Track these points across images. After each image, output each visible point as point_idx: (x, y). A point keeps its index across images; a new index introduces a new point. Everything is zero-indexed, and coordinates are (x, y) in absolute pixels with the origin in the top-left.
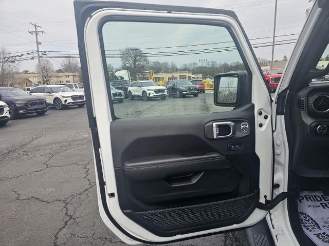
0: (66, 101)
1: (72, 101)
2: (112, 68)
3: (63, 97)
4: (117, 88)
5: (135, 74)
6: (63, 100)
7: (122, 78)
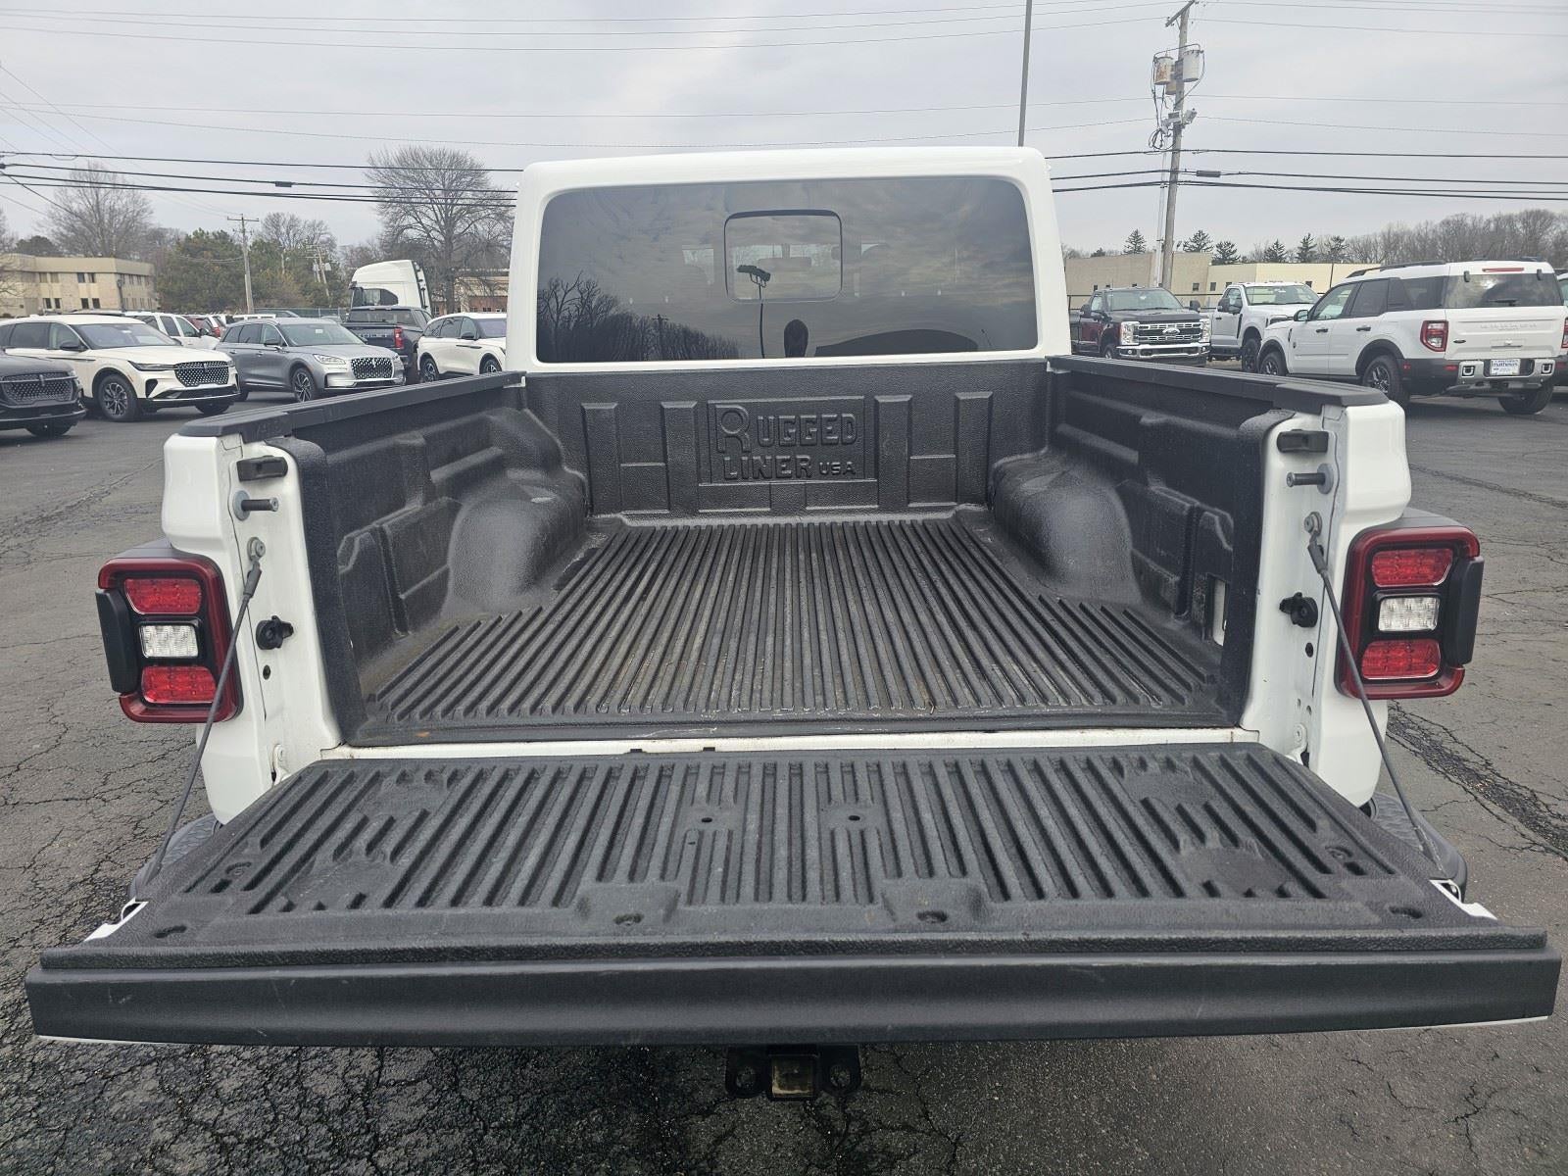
0: (151, 384)
1: (180, 387)
2: (331, 244)
3: (139, 367)
4: (371, 341)
5: (450, 279)
6: (139, 380)
7: (388, 297)
